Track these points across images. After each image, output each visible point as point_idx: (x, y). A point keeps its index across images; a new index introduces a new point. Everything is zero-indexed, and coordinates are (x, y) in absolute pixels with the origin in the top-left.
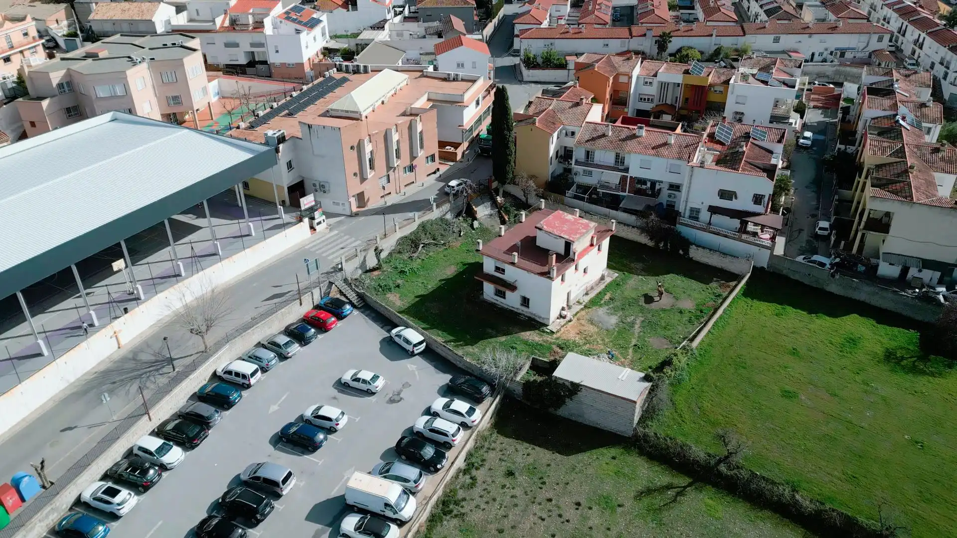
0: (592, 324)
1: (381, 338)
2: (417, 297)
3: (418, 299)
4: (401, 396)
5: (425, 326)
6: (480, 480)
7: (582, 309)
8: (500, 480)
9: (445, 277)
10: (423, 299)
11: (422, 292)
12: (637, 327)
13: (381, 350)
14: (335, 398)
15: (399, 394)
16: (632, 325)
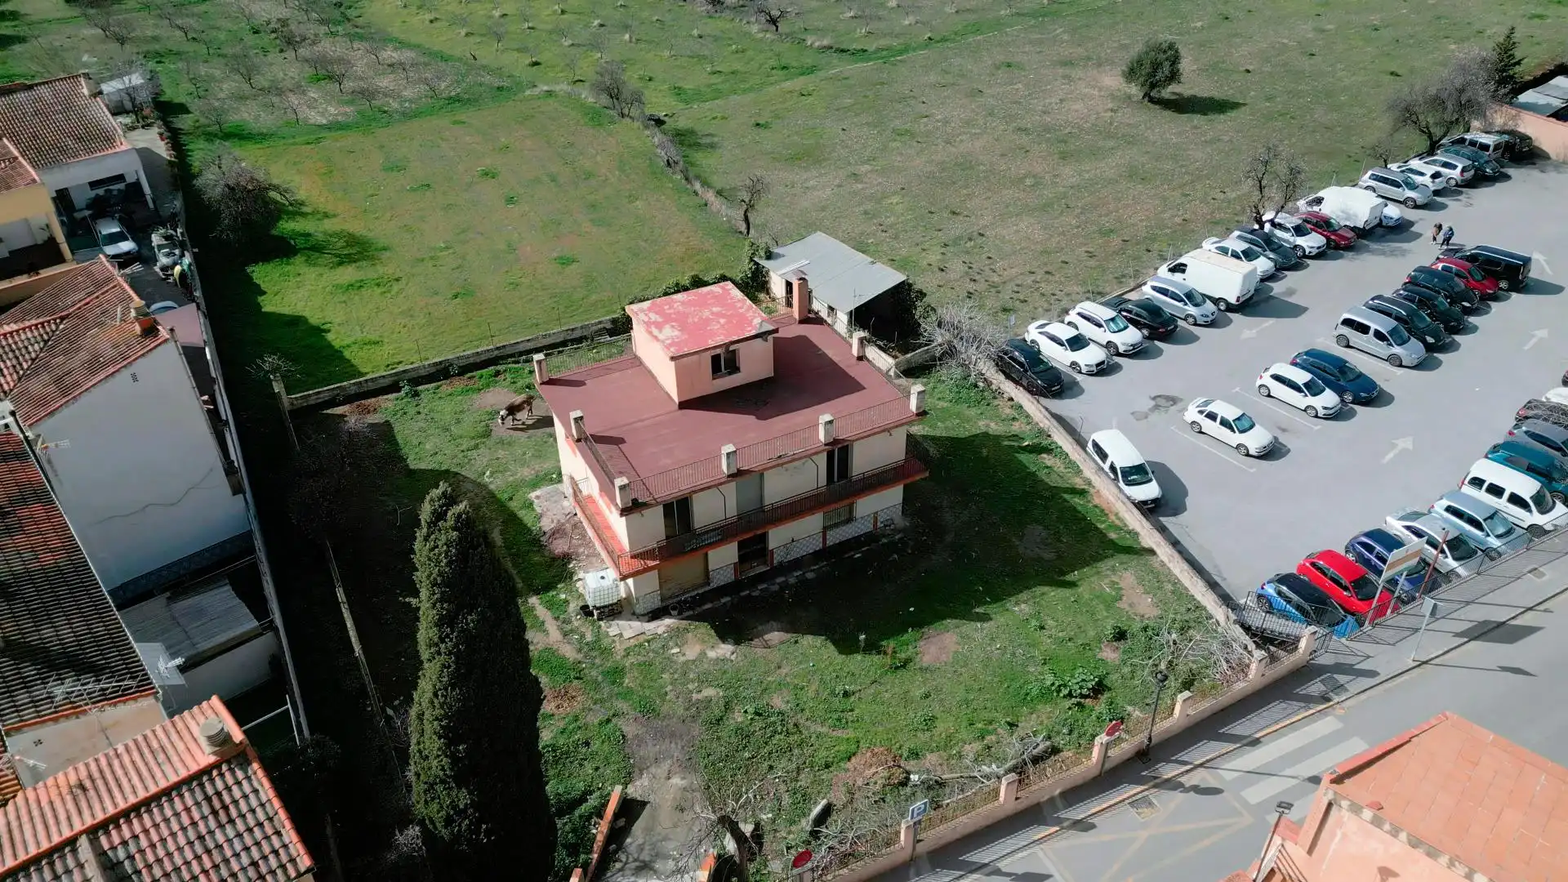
1: (1182, 518)
2: (1072, 585)
3: (1069, 578)
4: (1153, 403)
5: (1076, 501)
9: (970, 628)
10: (1056, 574)
11: (1053, 595)
13: (1185, 493)
14: (1284, 430)
15: (1157, 407)
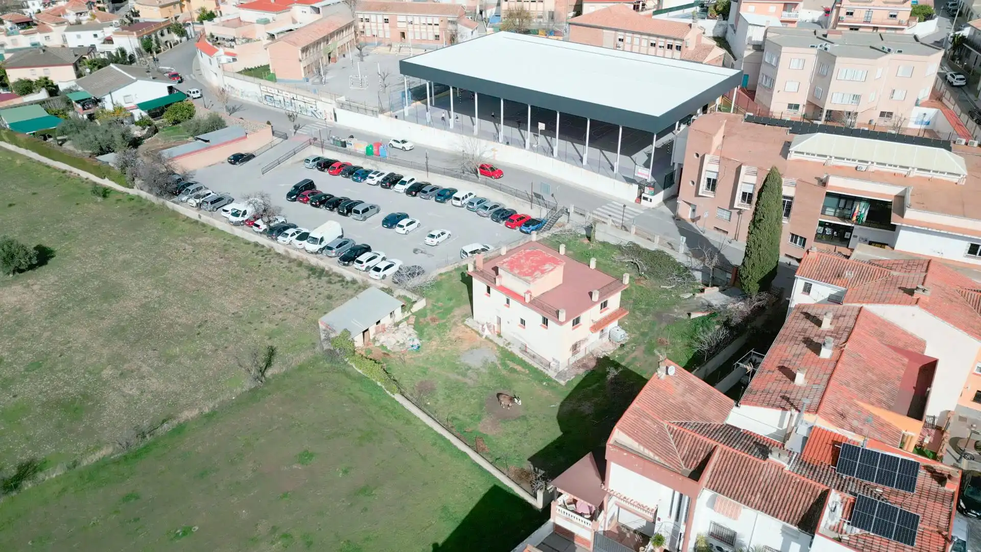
0: (472, 348)
6: (332, 286)
7: (499, 346)
8: (326, 293)
12: (460, 377)
15: (422, 252)
16: (465, 375)
